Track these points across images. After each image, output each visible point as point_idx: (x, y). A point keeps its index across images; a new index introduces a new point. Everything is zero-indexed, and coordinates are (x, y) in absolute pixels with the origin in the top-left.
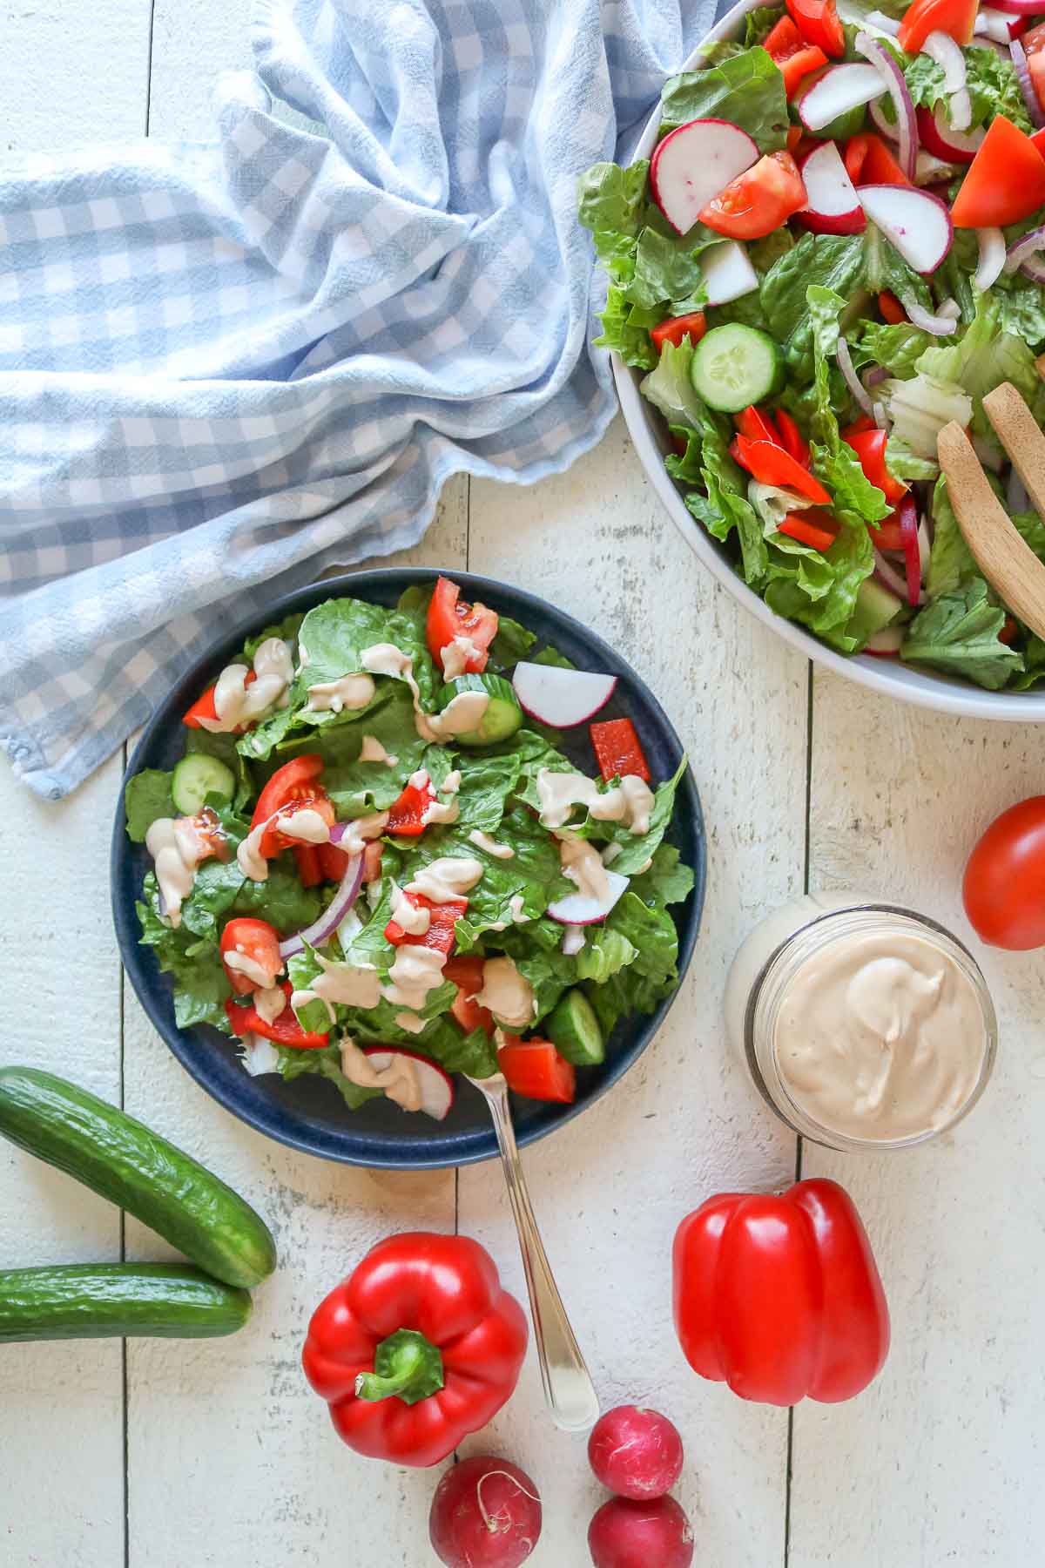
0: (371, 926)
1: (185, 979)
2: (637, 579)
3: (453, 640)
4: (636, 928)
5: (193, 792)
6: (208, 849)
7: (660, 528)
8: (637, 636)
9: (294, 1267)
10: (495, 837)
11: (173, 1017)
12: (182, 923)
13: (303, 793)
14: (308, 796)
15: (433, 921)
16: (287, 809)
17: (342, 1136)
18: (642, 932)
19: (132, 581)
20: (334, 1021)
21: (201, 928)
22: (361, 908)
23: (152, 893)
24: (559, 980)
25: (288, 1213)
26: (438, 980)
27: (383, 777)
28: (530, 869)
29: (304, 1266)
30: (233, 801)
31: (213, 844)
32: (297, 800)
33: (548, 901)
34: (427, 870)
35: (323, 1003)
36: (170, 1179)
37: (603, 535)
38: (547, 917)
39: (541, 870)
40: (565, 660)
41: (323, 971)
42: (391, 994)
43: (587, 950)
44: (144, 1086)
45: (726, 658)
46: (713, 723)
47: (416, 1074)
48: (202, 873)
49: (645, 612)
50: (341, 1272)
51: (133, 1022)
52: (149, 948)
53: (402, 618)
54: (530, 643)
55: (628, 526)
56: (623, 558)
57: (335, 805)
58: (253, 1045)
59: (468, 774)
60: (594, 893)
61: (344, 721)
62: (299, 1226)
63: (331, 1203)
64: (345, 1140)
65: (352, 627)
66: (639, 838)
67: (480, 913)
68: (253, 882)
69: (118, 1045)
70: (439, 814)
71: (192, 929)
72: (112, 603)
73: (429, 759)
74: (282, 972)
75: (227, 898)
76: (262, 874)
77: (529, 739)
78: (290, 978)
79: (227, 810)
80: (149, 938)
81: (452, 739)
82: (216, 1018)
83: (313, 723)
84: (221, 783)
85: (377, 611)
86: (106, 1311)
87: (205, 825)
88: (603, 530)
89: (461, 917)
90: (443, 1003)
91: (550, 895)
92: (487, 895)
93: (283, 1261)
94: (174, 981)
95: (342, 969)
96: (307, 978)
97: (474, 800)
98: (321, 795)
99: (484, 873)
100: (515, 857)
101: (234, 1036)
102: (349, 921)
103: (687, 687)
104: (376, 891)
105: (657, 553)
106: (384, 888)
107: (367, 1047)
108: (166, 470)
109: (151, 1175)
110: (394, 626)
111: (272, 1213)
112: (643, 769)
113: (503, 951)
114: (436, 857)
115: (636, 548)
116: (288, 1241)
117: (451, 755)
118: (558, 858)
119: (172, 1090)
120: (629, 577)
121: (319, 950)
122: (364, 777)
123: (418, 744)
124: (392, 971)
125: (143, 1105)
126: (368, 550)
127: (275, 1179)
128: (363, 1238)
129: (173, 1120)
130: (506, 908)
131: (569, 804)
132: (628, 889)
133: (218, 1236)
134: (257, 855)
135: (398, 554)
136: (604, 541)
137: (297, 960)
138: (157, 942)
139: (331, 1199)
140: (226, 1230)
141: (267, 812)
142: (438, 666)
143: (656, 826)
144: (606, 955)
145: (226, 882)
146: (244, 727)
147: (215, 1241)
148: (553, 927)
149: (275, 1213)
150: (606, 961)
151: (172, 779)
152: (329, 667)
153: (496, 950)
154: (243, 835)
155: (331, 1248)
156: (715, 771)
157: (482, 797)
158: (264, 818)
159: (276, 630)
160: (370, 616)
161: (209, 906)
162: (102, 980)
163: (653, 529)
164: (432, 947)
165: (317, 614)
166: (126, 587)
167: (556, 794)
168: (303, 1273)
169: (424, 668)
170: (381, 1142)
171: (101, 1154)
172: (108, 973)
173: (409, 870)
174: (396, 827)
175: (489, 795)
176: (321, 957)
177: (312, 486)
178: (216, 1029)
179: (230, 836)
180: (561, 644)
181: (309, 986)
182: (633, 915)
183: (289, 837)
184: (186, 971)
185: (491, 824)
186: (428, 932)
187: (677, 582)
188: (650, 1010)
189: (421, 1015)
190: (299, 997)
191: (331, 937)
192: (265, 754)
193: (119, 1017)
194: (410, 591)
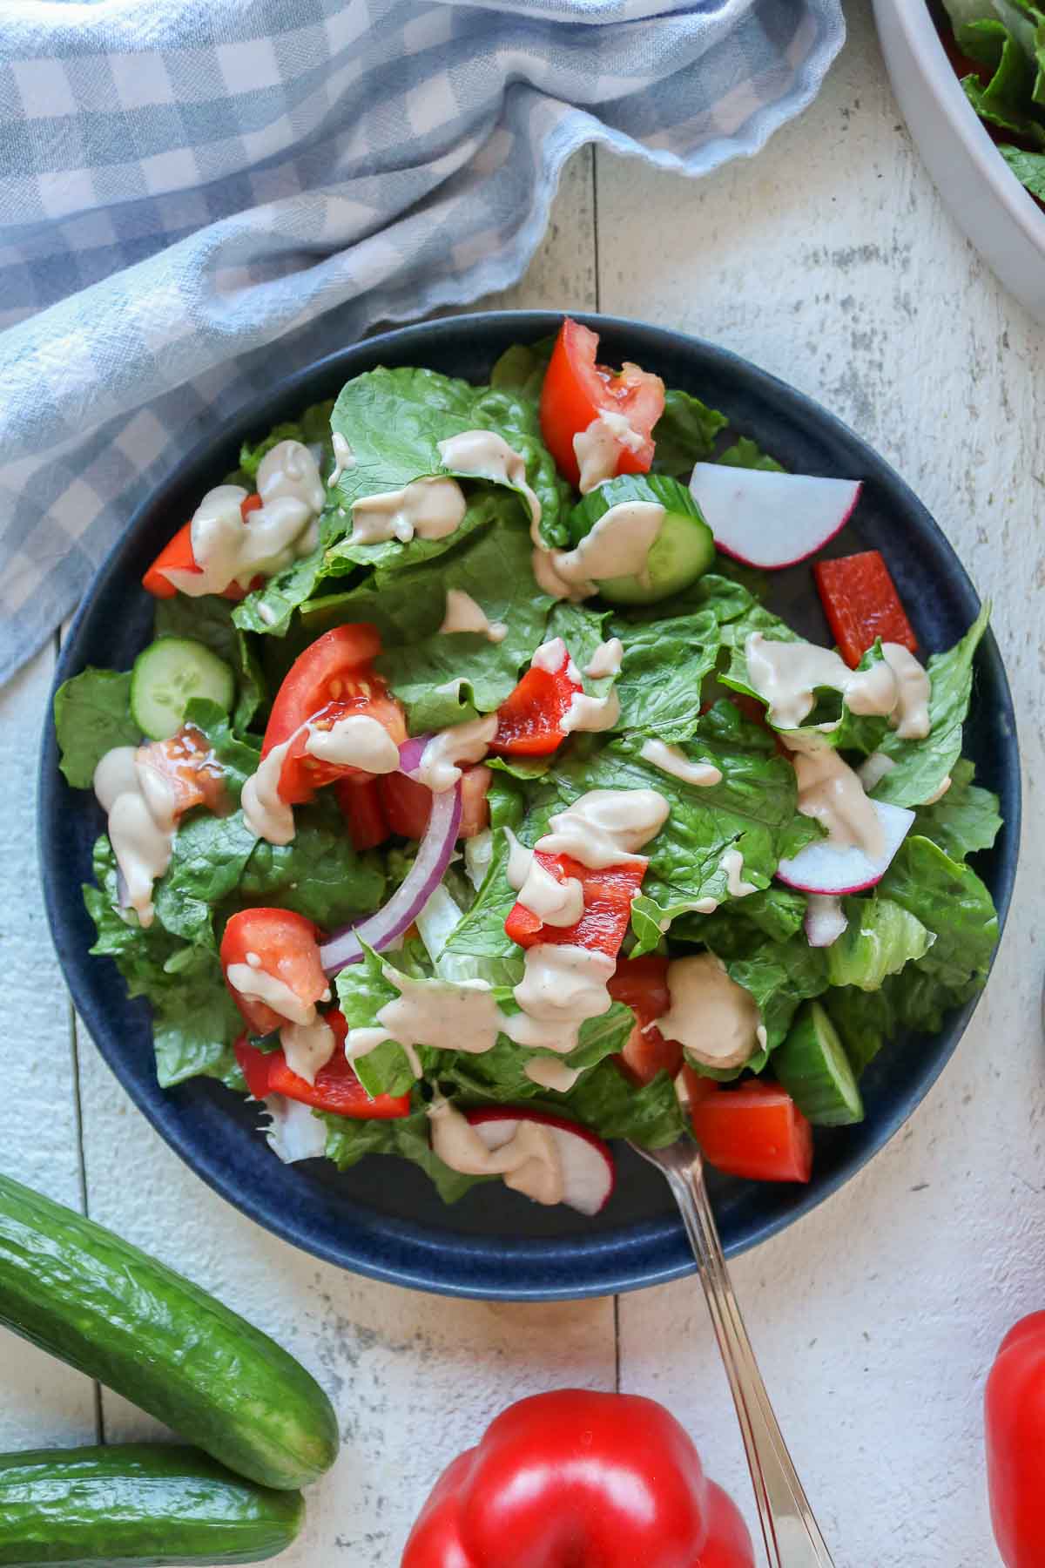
0: (477, 913)
1: (168, 1007)
2: (874, 332)
3: (597, 416)
4: (928, 895)
5: (166, 701)
6: (193, 794)
7: (907, 248)
8: (879, 424)
9: (366, 1440)
10: (686, 750)
11: (152, 1068)
12: (156, 919)
13: (351, 688)
14: (359, 692)
15: (588, 901)
16: (324, 717)
17: (434, 1246)
18: (938, 902)
19: (48, 348)
20: (418, 1073)
21: (186, 927)
22: (455, 880)
23: (106, 871)
24: (797, 990)
25: (352, 1360)
26: (600, 1002)
27: (483, 659)
28: (749, 803)
29: (381, 1438)
30: (232, 714)
31: (201, 785)
32: (339, 700)
33: (778, 856)
34: (570, 812)
35: (399, 1045)
36: (160, 1331)
37: (817, 262)
38: (779, 883)
39: (765, 803)
40: (768, 459)
41: (397, 994)
42: (519, 1030)
43: (849, 938)
44: (116, 1172)
45: (1022, 452)
46: (1006, 561)
47: (556, 1149)
48: (185, 834)
49: (890, 383)
50: (439, 1445)
51: (93, 1072)
52: (109, 959)
53: (499, 397)
54: (715, 430)
55: (855, 247)
56: (850, 297)
57: (404, 708)
58: (284, 1110)
59: (631, 645)
60: (857, 841)
61: (418, 560)
62: (370, 1378)
63: (421, 1344)
64: (440, 1253)
65: (422, 408)
66: (913, 744)
67: (667, 883)
68: (271, 845)
69: (72, 1111)
70: (589, 713)
71: (172, 929)
72: (13, 387)
73: (559, 627)
74: (326, 996)
75: (224, 878)
76: (283, 831)
77: (722, 588)
78: (342, 1008)
79: (222, 728)
80: (106, 945)
81: (594, 591)
82: (221, 1068)
83: (364, 562)
84: (212, 684)
85: (459, 387)
86: (70, 1540)
87: (186, 755)
88: (815, 254)
89: (637, 892)
90: (610, 1039)
91: (782, 847)
92: (678, 851)
93: (348, 1430)
94: (151, 1012)
95: (432, 990)
96: (370, 1008)
97: (642, 690)
98: (380, 692)
99: (671, 812)
100: (723, 781)
101: (252, 1098)
102: (438, 908)
103: (962, 502)
104: (481, 851)
105: (903, 288)
106: (496, 846)
107: (474, 1111)
108: (98, 159)
109: (129, 1329)
110: (489, 410)
111: (327, 1360)
112: (908, 632)
113: (702, 943)
114: (584, 789)
115: (869, 281)
116: (356, 1401)
117: (598, 618)
118: (792, 780)
119: (160, 1178)
120: (863, 328)
121: (386, 956)
122: (451, 661)
123: (540, 604)
124: (521, 992)
125: (117, 1202)
126: (441, 295)
127: (331, 1309)
128: (474, 1392)
129: (164, 1223)
130: (711, 873)
131: (810, 688)
132: (913, 831)
133: (244, 1420)
134: (274, 798)
135: (488, 300)
136: (818, 272)
137: (350, 976)
138: (119, 951)
139: (419, 1336)
140: (256, 1410)
141: (288, 724)
142: (567, 471)
143: (942, 723)
144: (883, 944)
145: (226, 848)
146: (244, 584)
147: (240, 1428)
148: (786, 900)
149: (333, 1360)
150: (882, 953)
151: (129, 683)
152: (388, 470)
153: (691, 943)
154: (250, 766)
155: (423, 1409)
156: (1011, 635)
157: (655, 684)
158: (283, 734)
159: (294, 428)
160: (447, 392)
161: (199, 889)
162: (40, 1011)
163: (895, 249)
164: (589, 946)
165: (360, 387)
166: (37, 359)
167: (781, 673)
168: (381, 1449)
169: (543, 476)
170: (498, 1255)
171: (45, 1295)
172: (51, 998)
173: (535, 814)
174: (511, 741)
175: (667, 680)
176: (395, 972)
177: (342, 187)
178: (223, 1085)
179: (229, 770)
180: (763, 434)
181: (375, 1020)
182: (921, 876)
183: (328, 764)
184: (170, 994)
185: (681, 728)
186: (582, 920)
187: (938, 334)
188: (934, 1026)
189: (570, 1061)
190: (359, 1040)
191: (407, 935)
192: (282, 624)
193: (71, 1067)
194: (513, 354)
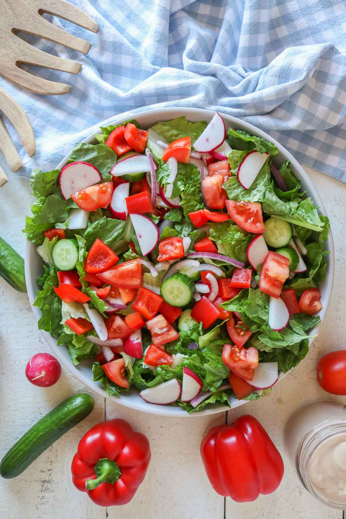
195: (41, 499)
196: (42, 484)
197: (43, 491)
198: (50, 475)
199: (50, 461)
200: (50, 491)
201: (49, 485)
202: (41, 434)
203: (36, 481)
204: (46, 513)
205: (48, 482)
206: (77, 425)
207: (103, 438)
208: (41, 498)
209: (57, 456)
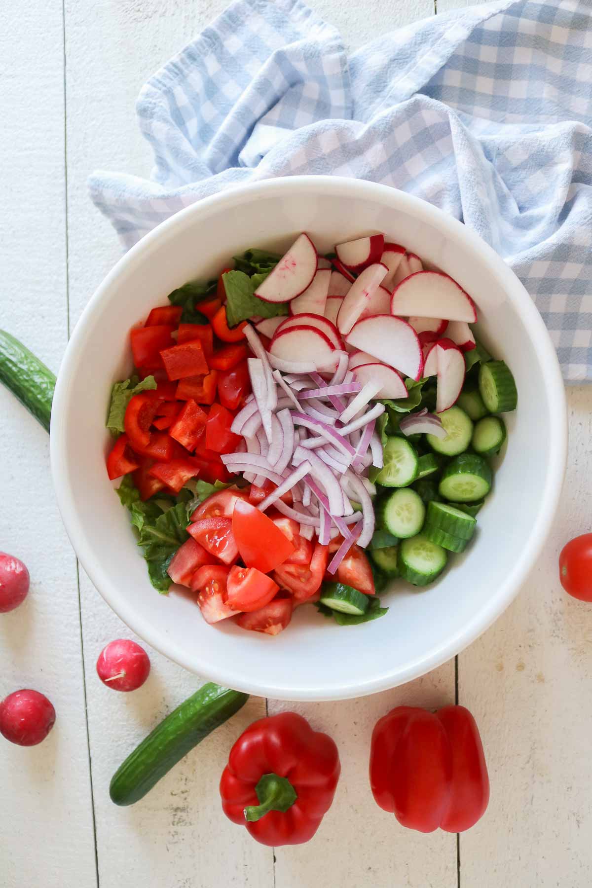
195: (173, 836)
196: (175, 813)
197: (175, 823)
198: (185, 799)
199: (184, 778)
200: (186, 823)
201: (184, 814)
202: (171, 737)
203: (164, 809)
204: (181, 857)
205: (183, 810)
206: (224, 724)
207: (266, 742)
208: (174, 833)
209: (195, 770)
